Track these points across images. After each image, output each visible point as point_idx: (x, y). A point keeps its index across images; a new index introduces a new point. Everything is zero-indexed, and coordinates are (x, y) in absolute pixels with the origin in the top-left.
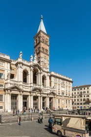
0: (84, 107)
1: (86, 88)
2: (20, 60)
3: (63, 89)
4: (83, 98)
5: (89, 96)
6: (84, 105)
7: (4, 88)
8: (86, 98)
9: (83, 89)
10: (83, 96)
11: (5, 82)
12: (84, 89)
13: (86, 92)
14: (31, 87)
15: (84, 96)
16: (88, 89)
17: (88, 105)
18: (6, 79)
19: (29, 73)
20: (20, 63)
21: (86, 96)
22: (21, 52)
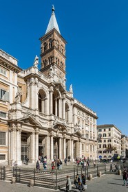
0: (105, 156)
1: (107, 130)
2: (35, 71)
3: (87, 128)
4: (102, 143)
5: (111, 141)
6: (105, 154)
7: (7, 119)
8: (107, 143)
9: (103, 130)
10: (103, 140)
11: (10, 108)
12: (105, 130)
13: (107, 135)
14: (51, 120)
15: (105, 141)
16: (110, 130)
17: (110, 154)
18: (11, 102)
19: (48, 97)
20: (35, 76)
21: (107, 140)
22: (37, 57)
